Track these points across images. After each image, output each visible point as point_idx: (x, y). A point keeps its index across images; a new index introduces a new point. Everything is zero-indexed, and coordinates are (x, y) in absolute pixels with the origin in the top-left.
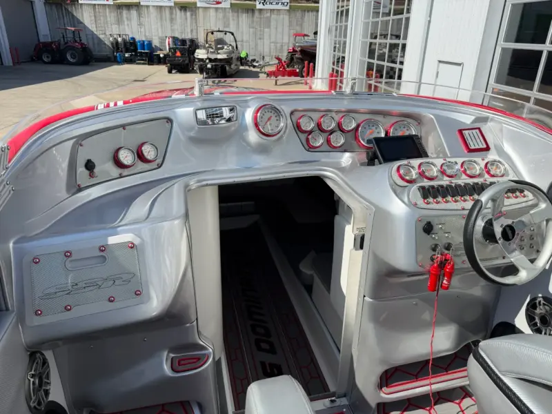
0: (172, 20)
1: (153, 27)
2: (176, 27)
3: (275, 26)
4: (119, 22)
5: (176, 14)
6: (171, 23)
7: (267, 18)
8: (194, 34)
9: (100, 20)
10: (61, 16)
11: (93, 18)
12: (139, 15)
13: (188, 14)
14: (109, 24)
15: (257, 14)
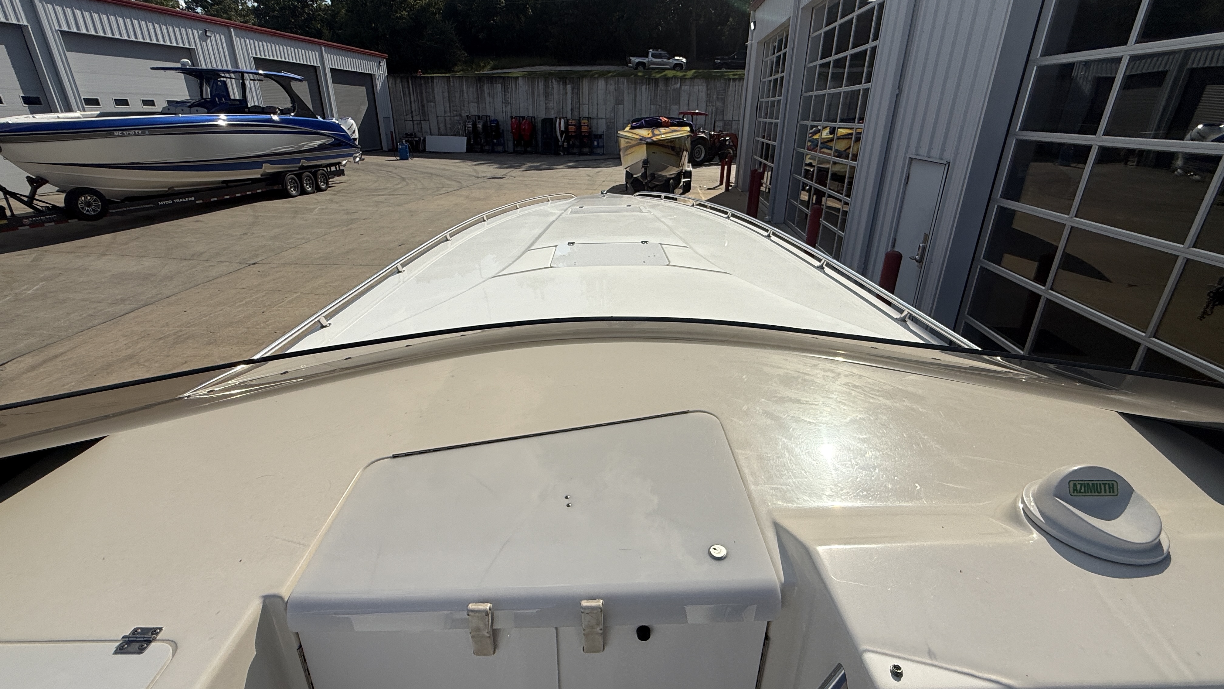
0: (547, 96)
1: (521, 106)
2: (551, 105)
3: (686, 102)
4: (479, 99)
5: (553, 87)
6: (546, 100)
7: (674, 90)
8: (576, 114)
9: (455, 96)
10: (407, 92)
11: (446, 94)
12: (505, 90)
13: (569, 87)
14: (467, 102)
15: (661, 86)
